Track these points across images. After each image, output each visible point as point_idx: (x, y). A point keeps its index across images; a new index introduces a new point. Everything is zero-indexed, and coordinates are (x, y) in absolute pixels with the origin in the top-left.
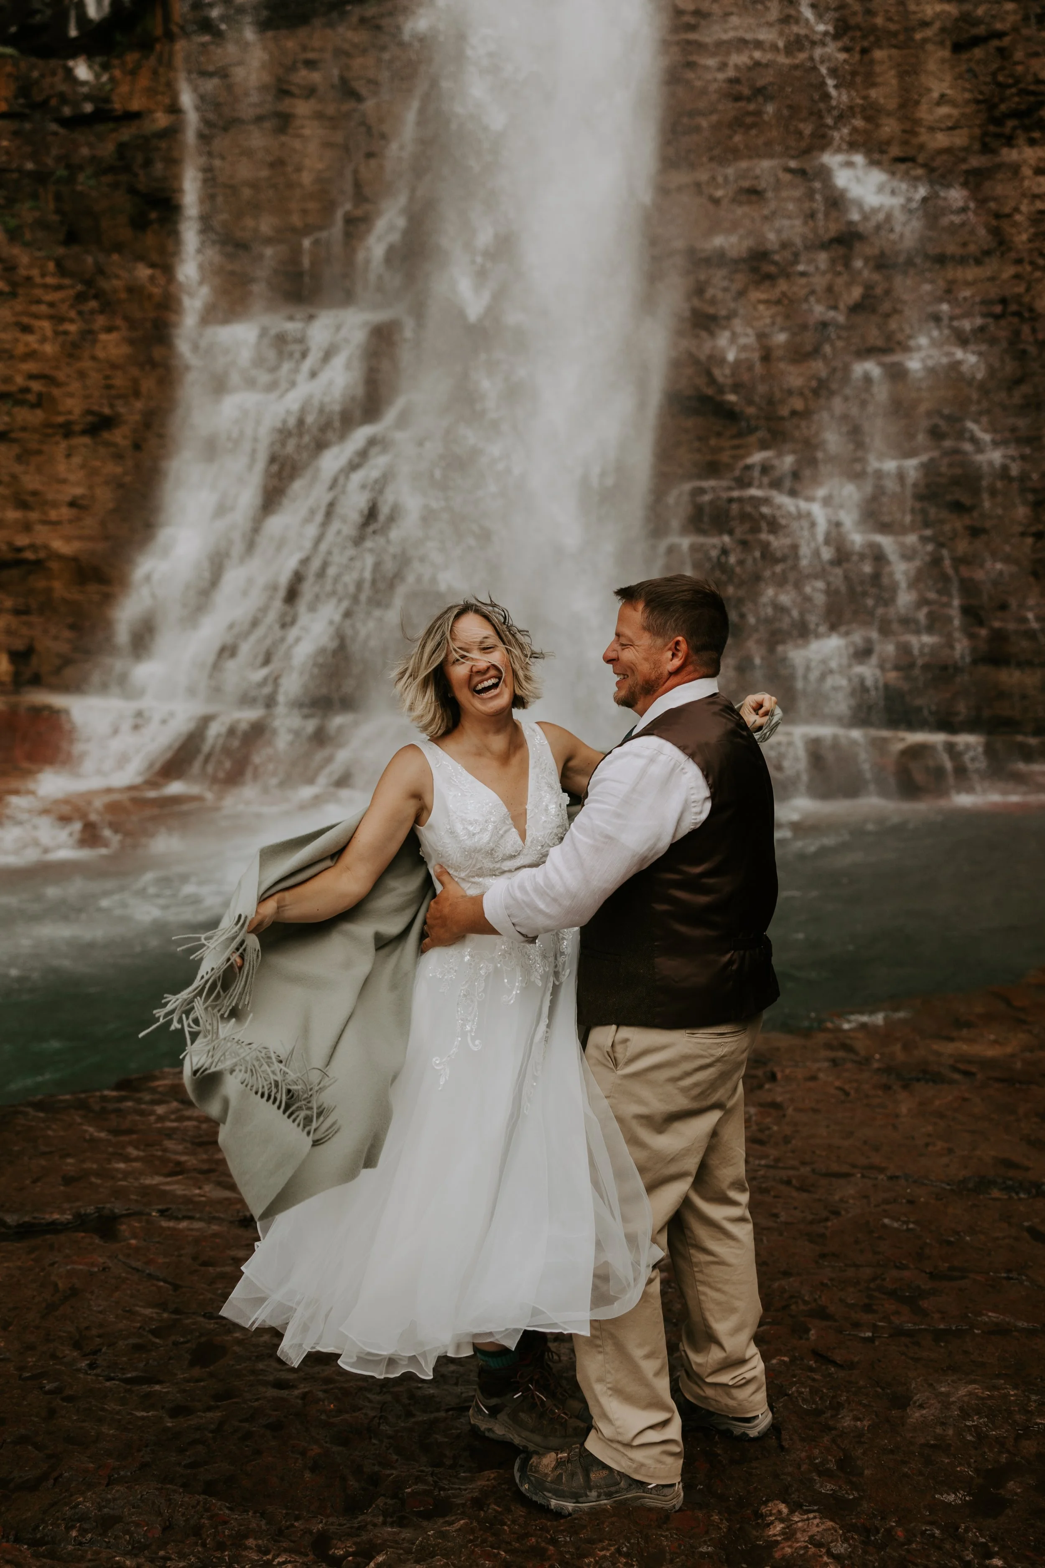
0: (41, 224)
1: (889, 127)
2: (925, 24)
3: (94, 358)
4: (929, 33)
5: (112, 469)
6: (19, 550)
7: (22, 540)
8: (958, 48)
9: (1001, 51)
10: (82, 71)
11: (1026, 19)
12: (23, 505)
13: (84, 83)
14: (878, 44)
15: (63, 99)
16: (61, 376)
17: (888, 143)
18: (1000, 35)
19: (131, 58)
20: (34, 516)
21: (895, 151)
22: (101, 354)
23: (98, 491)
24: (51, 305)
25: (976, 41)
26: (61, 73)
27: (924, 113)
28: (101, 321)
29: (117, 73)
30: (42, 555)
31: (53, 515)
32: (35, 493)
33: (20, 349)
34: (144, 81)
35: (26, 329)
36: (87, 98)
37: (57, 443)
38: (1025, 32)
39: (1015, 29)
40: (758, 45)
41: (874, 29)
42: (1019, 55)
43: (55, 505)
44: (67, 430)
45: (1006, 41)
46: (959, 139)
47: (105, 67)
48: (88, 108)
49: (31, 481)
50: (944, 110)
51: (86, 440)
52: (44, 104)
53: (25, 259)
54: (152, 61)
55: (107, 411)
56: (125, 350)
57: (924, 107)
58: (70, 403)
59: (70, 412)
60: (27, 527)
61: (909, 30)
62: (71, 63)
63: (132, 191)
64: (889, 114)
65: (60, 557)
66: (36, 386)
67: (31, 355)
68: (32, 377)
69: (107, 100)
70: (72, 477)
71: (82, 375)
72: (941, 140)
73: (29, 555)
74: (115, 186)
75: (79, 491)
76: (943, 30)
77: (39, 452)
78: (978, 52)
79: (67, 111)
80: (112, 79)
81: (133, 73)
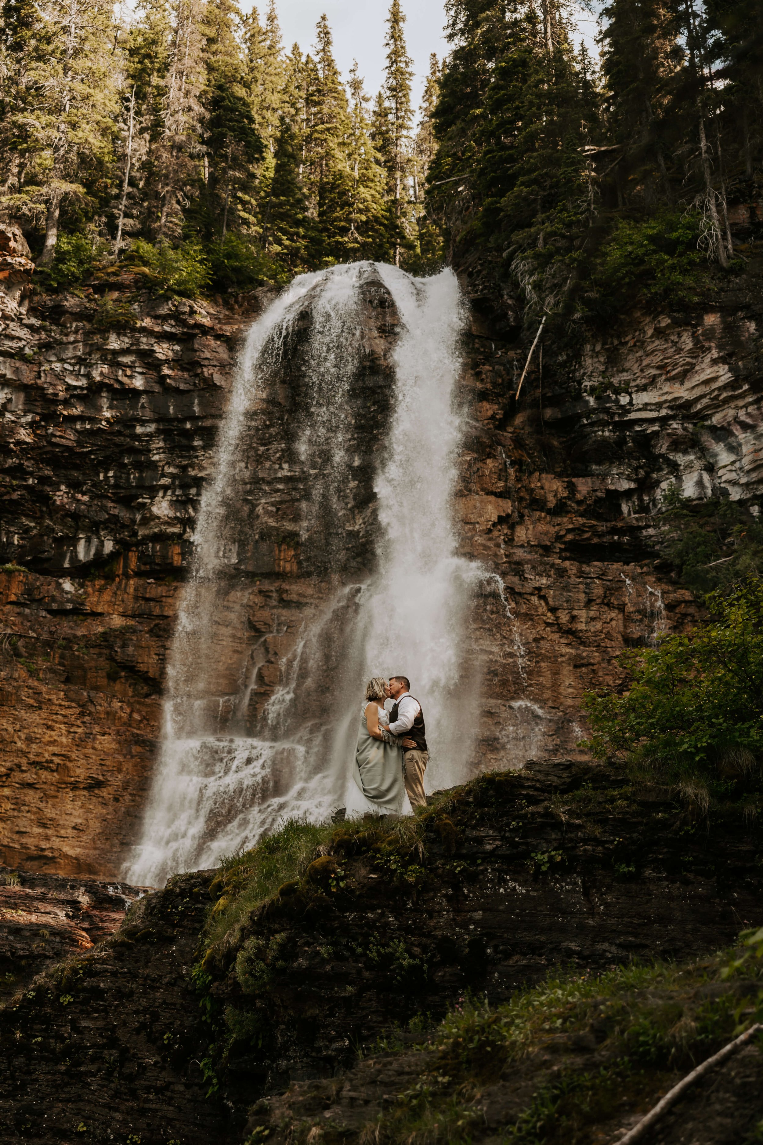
0: (51, 670)
1: (548, 694)
2: (562, 656)
3: (94, 748)
4: (564, 659)
5: (101, 810)
6: (43, 850)
7: (44, 845)
8: (576, 666)
9: (593, 671)
10: (67, 586)
11: (603, 660)
12: (44, 826)
13: (67, 593)
14: (543, 660)
15: (53, 599)
16: (74, 756)
17: (548, 700)
18: (593, 665)
19: (99, 583)
20: (50, 832)
21: (550, 703)
22: (99, 747)
23: (91, 822)
24: (65, 716)
25: (583, 665)
26: (53, 584)
27: (562, 689)
28: (97, 729)
29: (90, 590)
30: (56, 854)
31: (63, 832)
32: (51, 820)
33: (47, 738)
34: (107, 597)
35: (50, 728)
36: (68, 601)
37: (67, 793)
38: (603, 665)
39: (599, 663)
40: (491, 653)
41: (541, 654)
42: (601, 674)
43: (64, 827)
44: (75, 786)
45: (595, 667)
46: (578, 702)
47: (82, 586)
48: (69, 606)
49: (50, 812)
50: (571, 690)
51: (85, 793)
52: (40, 601)
53: (44, 689)
54: (114, 587)
55: (101, 778)
56: (114, 746)
57: (562, 687)
58: (78, 771)
59: (78, 777)
60: (47, 838)
61: (556, 657)
62: (61, 581)
63: (111, 659)
64: (548, 689)
65: (66, 856)
66: (56, 760)
67: (53, 743)
68: (54, 755)
69: (83, 604)
70: (75, 813)
71: (86, 757)
72: (569, 702)
73: (48, 853)
74: (100, 655)
75: (79, 821)
76: (569, 659)
77: (56, 797)
78: (584, 669)
79: (55, 606)
80: (85, 593)
81: (101, 591)
